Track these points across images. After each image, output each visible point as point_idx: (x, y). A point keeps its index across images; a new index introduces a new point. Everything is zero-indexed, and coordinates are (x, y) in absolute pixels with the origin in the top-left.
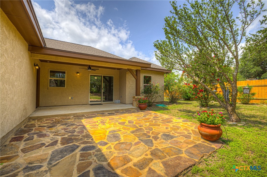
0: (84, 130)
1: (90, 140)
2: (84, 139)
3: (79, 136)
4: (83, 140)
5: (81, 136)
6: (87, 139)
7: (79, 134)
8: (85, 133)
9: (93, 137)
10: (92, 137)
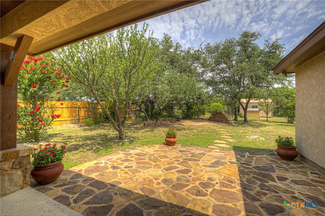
0: (245, 182)
1: (242, 168)
2: (247, 171)
3: (253, 177)
4: (249, 171)
5: (251, 176)
6: (245, 170)
7: (254, 180)
8: (244, 177)
9: (237, 170)
10: (239, 170)
